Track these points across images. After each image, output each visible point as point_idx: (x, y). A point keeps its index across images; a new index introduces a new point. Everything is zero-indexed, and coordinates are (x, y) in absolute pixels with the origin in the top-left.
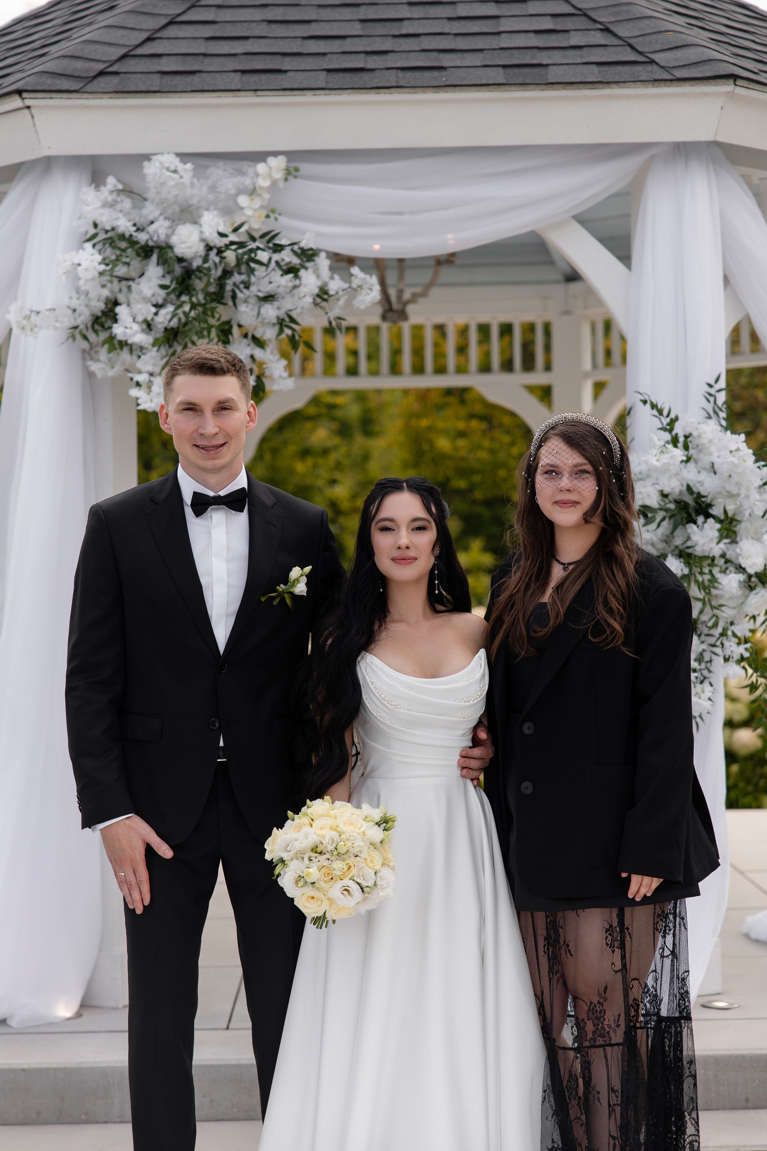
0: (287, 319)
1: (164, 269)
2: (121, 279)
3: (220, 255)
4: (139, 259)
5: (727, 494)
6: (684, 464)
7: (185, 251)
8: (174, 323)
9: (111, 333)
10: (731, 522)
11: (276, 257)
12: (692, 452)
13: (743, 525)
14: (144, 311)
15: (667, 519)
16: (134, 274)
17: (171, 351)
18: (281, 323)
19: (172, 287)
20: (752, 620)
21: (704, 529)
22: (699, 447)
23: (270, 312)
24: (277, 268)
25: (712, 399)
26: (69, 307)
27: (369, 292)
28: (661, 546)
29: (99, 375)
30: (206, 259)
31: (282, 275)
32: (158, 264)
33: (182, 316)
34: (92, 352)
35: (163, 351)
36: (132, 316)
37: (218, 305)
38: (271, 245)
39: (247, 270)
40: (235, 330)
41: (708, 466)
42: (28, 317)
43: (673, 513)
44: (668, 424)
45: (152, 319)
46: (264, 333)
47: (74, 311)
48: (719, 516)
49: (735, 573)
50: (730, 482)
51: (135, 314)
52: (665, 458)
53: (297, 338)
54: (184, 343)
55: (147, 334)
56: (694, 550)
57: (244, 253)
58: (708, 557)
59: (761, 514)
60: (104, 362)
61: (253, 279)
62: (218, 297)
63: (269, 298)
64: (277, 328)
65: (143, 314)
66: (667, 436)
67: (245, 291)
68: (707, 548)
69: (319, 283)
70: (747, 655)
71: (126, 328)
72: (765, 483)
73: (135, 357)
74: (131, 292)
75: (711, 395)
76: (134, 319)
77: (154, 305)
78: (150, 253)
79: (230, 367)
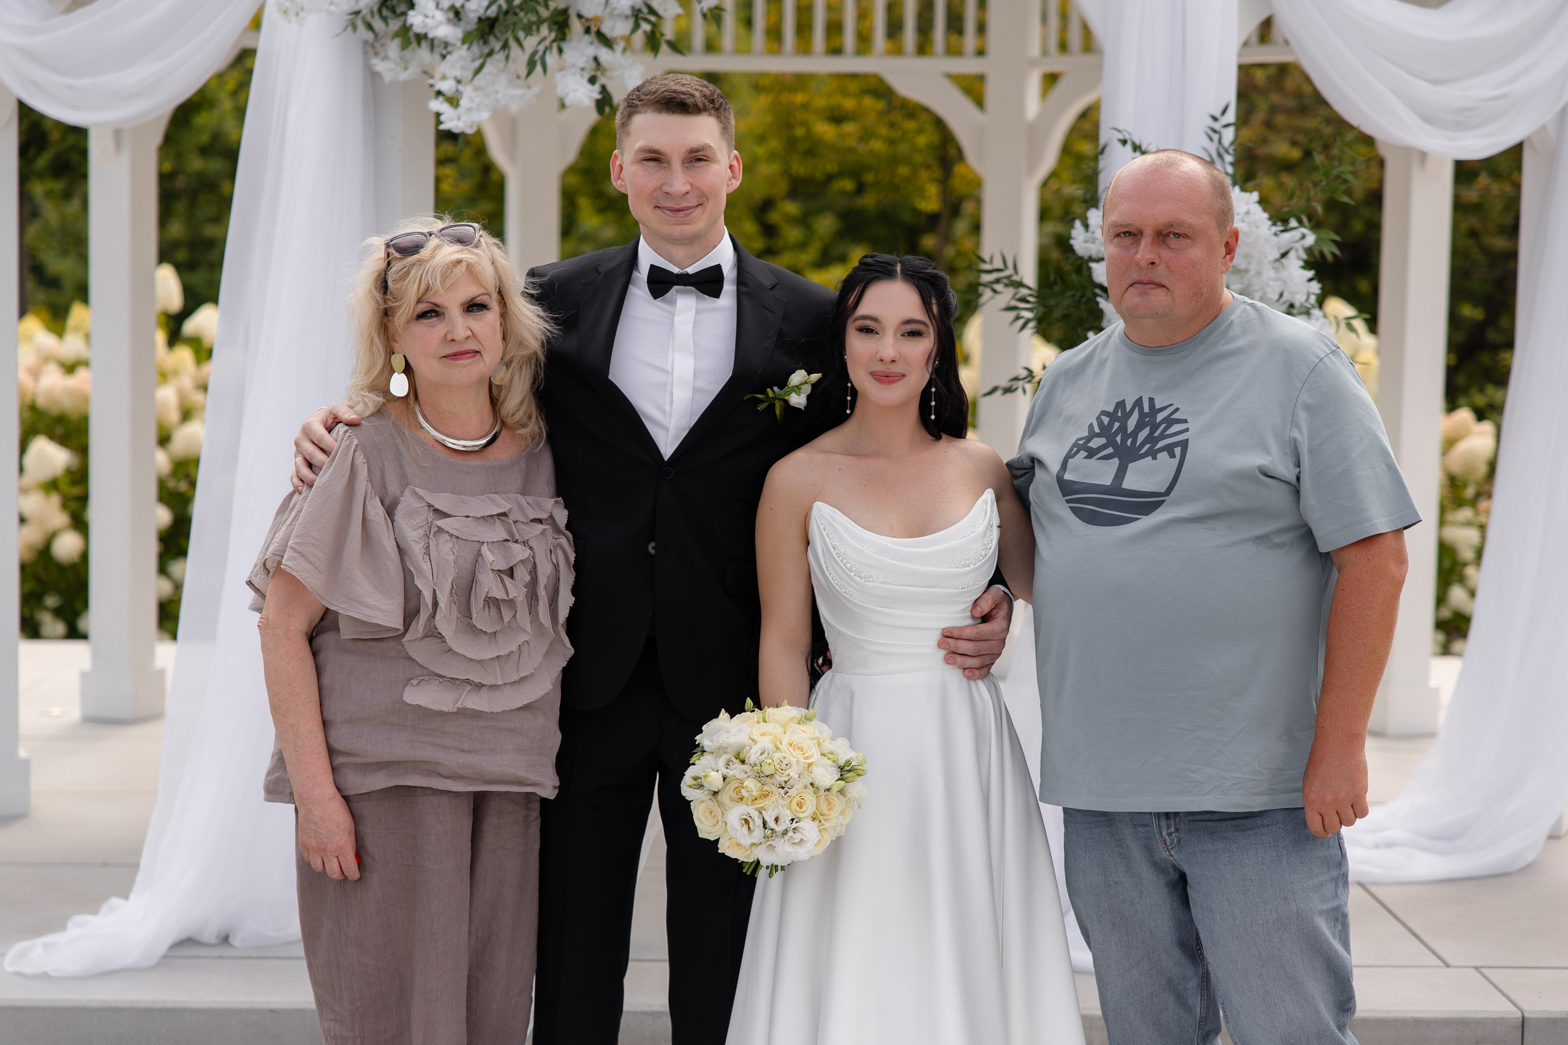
0: (645, 10)
8: (492, 11)
9: (405, 21)
17: (486, 50)
18: (637, 15)
25: (1215, 137)
29: (387, 77)
34: (378, 46)
35: (475, 49)
40: (576, 26)
45: (463, 6)
46: (613, 28)
53: (657, 35)
54: (504, 38)
55: (454, 25)
59: (1276, 297)
60: (395, 61)
64: (632, 22)
71: (426, 16)
72: (1284, 255)
73: (437, 57)
75: (1214, 131)
76: (438, 5)
79: (707, 103)
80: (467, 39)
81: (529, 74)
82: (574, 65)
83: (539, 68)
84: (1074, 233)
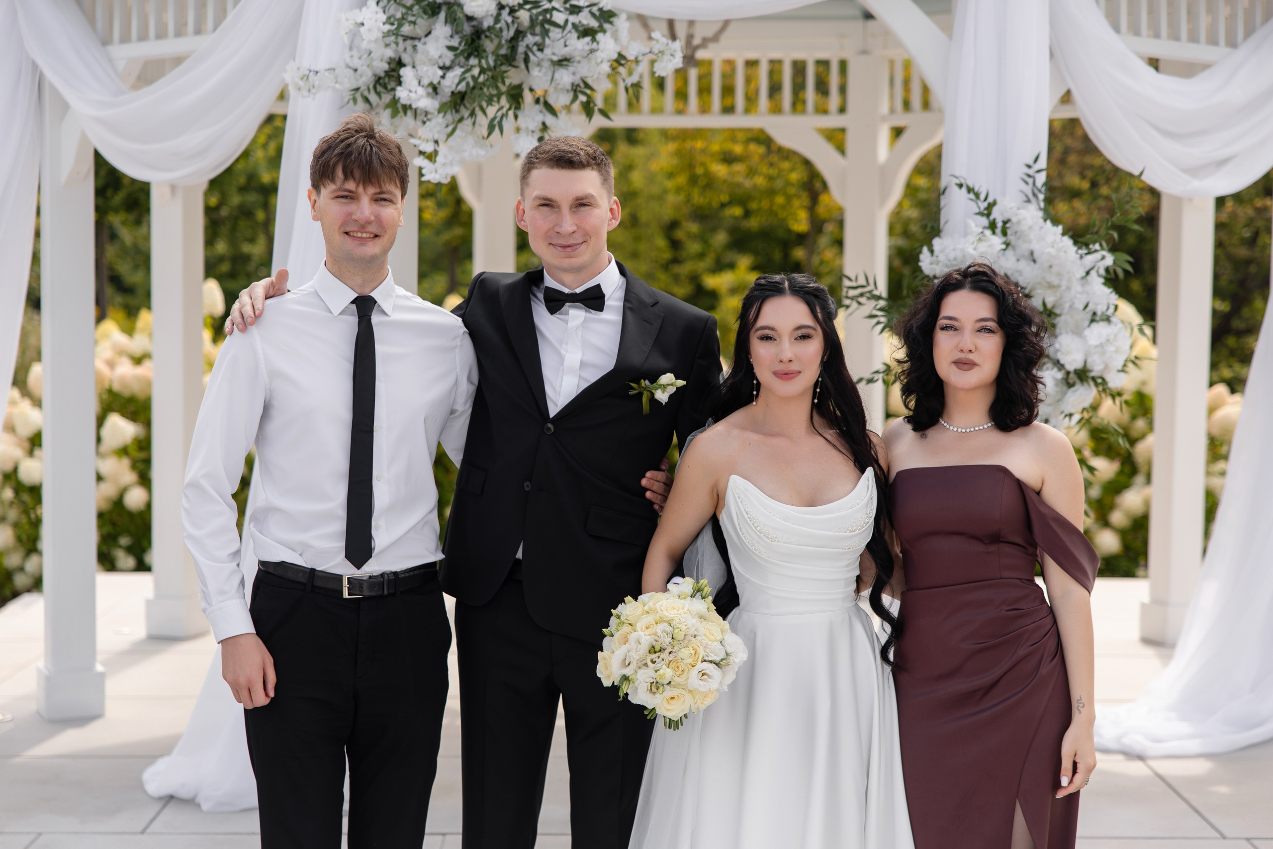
0: (582, 85)
1: (452, 30)
2: (406, 38)
3: (513, 15)
4: (425, 17)
5: (1047, 285)
6: (1002, 252)
7: (476, 9)
8: (462, 87)
9: (395, 95)
10: (1050, 315)
11: (573, 19)
12: (1011, 238)
13: (1063, 319)
14: (430, 74)
16: (420, 33)
17: (457, 117)
18: (575, 90)
19: (461, 48)
20: (1068, 419)
22: (1018, 234)
23: (565, 77)
24: (573, 30)
25: (1030, 181)
26: (350, 68)
27: (672, 58)
30: (497, 19)
31: (579, 38)
32: (446, 22)
33: (470, 80)
35: (449, 117)
36: (417, 79)
37: (510, 68)
38: (568, 6)
39: (541, 31)
40: (528, 97)
41: (1027, 254)
42: (305, 78)
44: (986, 209)
45: (439, 83)
46: (557, 100)
47: (356, 70)
49: (1053, 369)
50: (1050, 273)
51: (421, 77)
52: (983, 247)
53: (591, 104)
54: (471, 108)
55: (433, 98)
57: (540, 14)
59: (1082, 307)
61: (547, 41)
62: (509, 59)
63: (563, 62)
64: (571, 94)
65: (429, 77)
66: (985, 221)
67: (539, 54)
69: (618, 49)
71: (410, 91)
72: (1088, 273)
73: (419, 123)
74: (417, 52)
75: (1029, 176)
76: (419, 82)
77: (441, 68)
78: (437, 11)
79: (590, 160)
80: (442, 109)
81: (489, 135)
82: (527, 129)
83: (497, 129)
84: (922, 257)
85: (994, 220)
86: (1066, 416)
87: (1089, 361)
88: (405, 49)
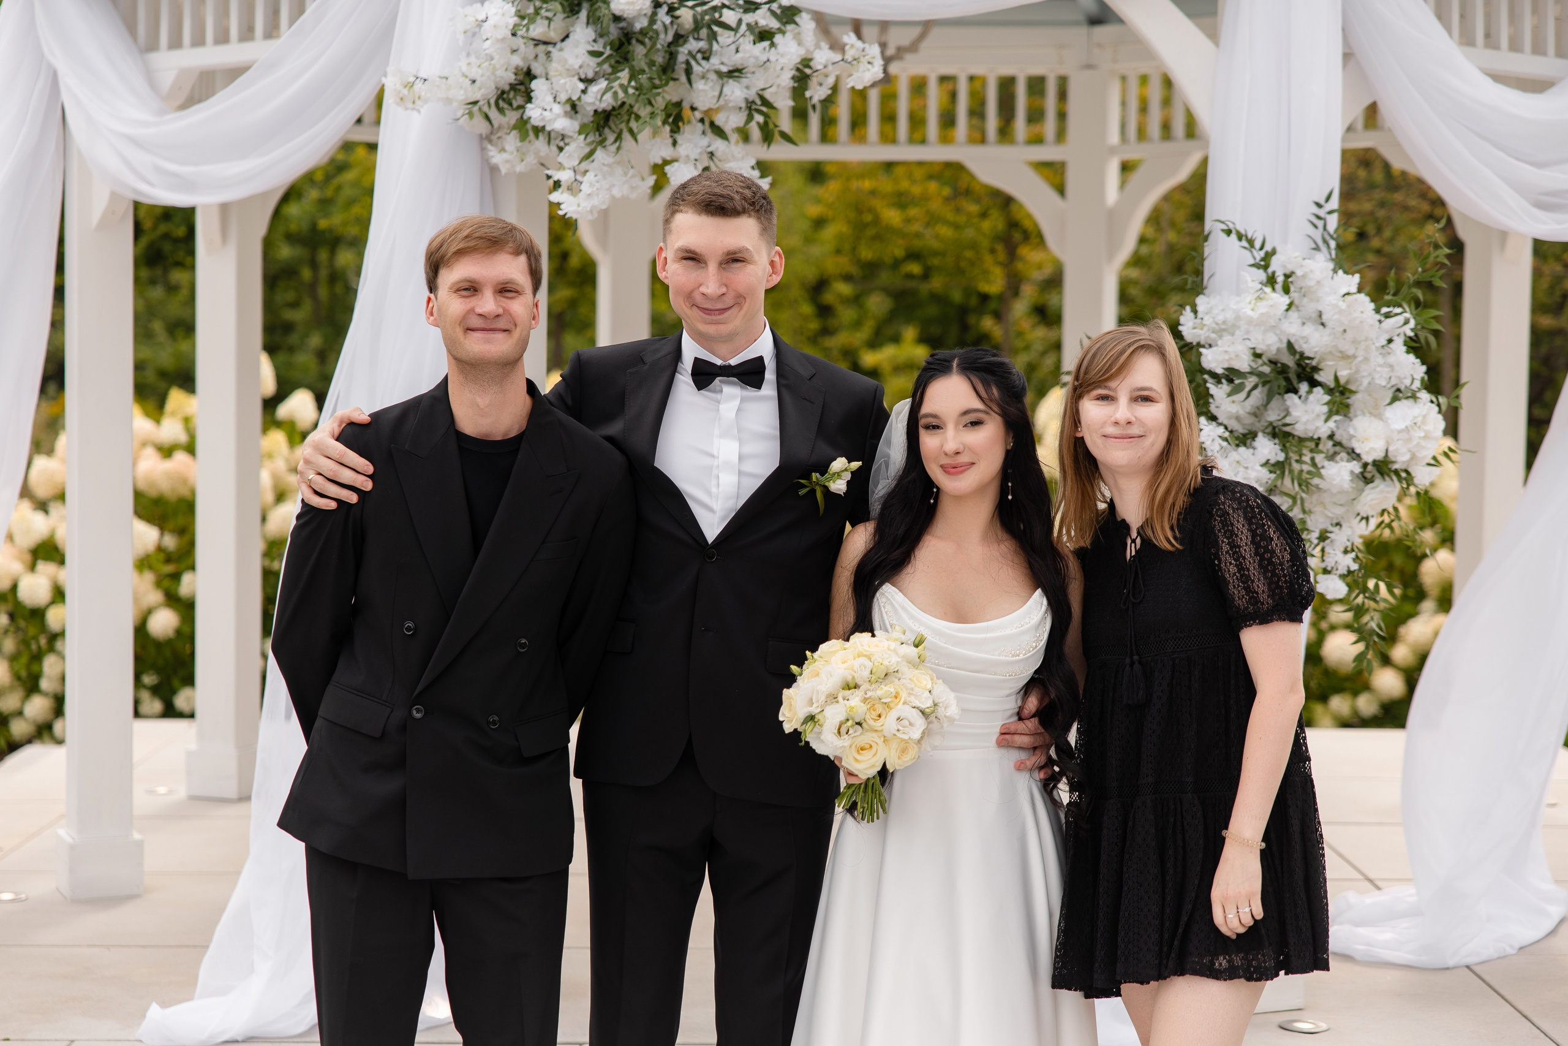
0: (759, 102)
1: (595, 31)
2: (537, 42)
3: (671, 13)
4: (564, 14)
5: (1340, 355)
6: (1284, 313)
7: (626, 7)
8: (608, 102)
9: (523, 114)
10: (1342, 393)
11: (749, 18)
12: (1294, 294)
13: (1358, 396)
14: (568, 88)
15: (1260, 386)
16: (553, 35)
18: (750, 108)
19: (606, 54)
20: (1364, 522)
21: (1309, 401)
22: (1303, 290)
23: (736, 92)
24: (748, 33)
25: (1320, 224)
26: (467, 77)
27: (869, 66)
28: (1249, 420)
29: (504, 169)
30: (652, 20)
31: (754, 43)
32: (588, 23)
33: (616, 91)
34: (494, 138)
36: (552, 94)
37: (668, 81)
39: (708, 36)
40: (690, 118)
41: (1315, 315)
42: (410, 86)
43: (1268, 379)
44: (1263, 259)
45: (579, 99)
46: (726, 122)
47: (474, 81)
48: (1328, 383)
49: (1348, 461)
50: (1344, 339)
51: (557, 91)
52: (1263, 308)
53: (771, 126)
54: (618, 131)
55: (571, 118)
56: (1293, 428)
57: (706, 12)
58: (1311, 439)
59: (1383, 382)
60: (512, 153)
61: (715, 47)
62: (667, 69)
63: (735, 73)
64: (747, 112)
65: (567, 92)
66: (1261, 275)
67: (703, 63)
68: (1311, 427)
69: (802, 54)
70: (1355, 567)
71: (543, 109)
72: (1390, 341)
73: (554, 149)
74: (551, 61)
75: (1319, 217)
76: (555, 98)
77: (581, 80)
78: (576, 8)
79: (747, 206)
82: (687, 156)
84: (1183, 319)
85: (1274, 273)
86: (1363, 518)
87: (1391, 449)
88: (536, 56)
